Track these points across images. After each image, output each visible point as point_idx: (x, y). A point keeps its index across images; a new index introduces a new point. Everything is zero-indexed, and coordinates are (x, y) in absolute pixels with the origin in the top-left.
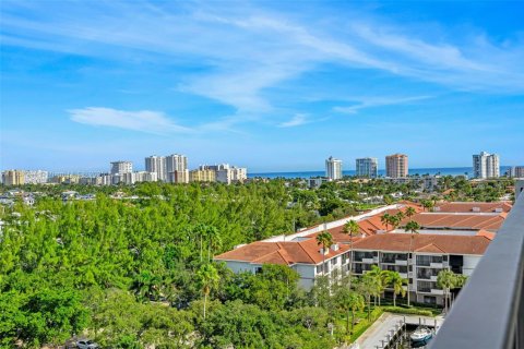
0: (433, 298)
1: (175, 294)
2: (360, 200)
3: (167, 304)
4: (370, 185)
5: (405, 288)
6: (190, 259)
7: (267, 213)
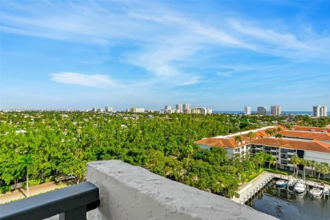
0: (288, 167)
1: (179, 154)
2: (258, 123)
3: (176, 158)
4: (263, 117)
5: (275, 162)
6: (187, 142)
7: (217, 126)
